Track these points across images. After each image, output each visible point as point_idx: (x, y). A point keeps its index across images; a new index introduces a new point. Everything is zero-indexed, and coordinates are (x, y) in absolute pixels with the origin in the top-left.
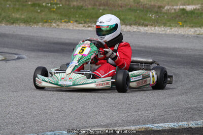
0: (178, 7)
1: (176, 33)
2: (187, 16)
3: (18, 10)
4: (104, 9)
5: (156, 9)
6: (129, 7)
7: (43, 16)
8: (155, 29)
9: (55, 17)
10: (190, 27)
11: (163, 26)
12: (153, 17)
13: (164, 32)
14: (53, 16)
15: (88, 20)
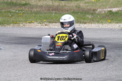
0: (107, 10)
1: (106, 28)
2: (113, 16)
4: (55, 13)
5: (92, 12)
6: (73, 10)
7: (13, 19)
8: (91, 25)
9: (22, 20)
10: (116, 23)
11: (97, 23)
12: (90, 17)
13: (98, 27)
14: (21, 19)
15: (45, 20)
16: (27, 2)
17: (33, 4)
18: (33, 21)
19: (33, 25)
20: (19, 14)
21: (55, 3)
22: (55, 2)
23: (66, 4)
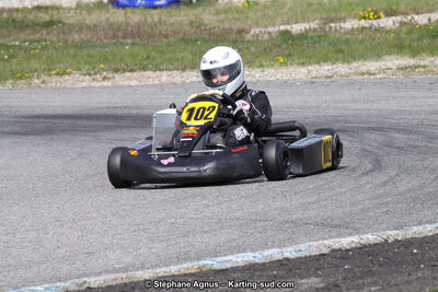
0: (276, 29)
1: (272, 78)
2: (293, 45)
4: (133, 44)
5: (233, 36)
6: (181, 35)
7: (14, 67)
9: (38, 68)
10: (298, 64)
13: (249, 79)
14: (34, 64)
15: (102, 66)
16: (56, 18)
17: (72, 21)
18: (69, 70)
19: (68, 81)
20: (32, 52)
21: (132, 16)
22: (134, 13)
23: (164, 18)
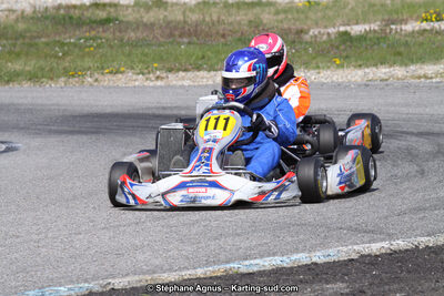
0: (336, 30)
1: (327, 81)
2: (351, 47)
3: (18, 55)
4: (189, 43)
6: (239, 35)
7: (67, 64)
9: (92, 66)
10: (355, 67)
14: (88, 62)
15: (156, 65)
16: (113, 15)
17: (130, 18)
18: (122, 69)
19: (120, 80)
20: (87, 50)
21: (190, 14)
23: (222, 17)
